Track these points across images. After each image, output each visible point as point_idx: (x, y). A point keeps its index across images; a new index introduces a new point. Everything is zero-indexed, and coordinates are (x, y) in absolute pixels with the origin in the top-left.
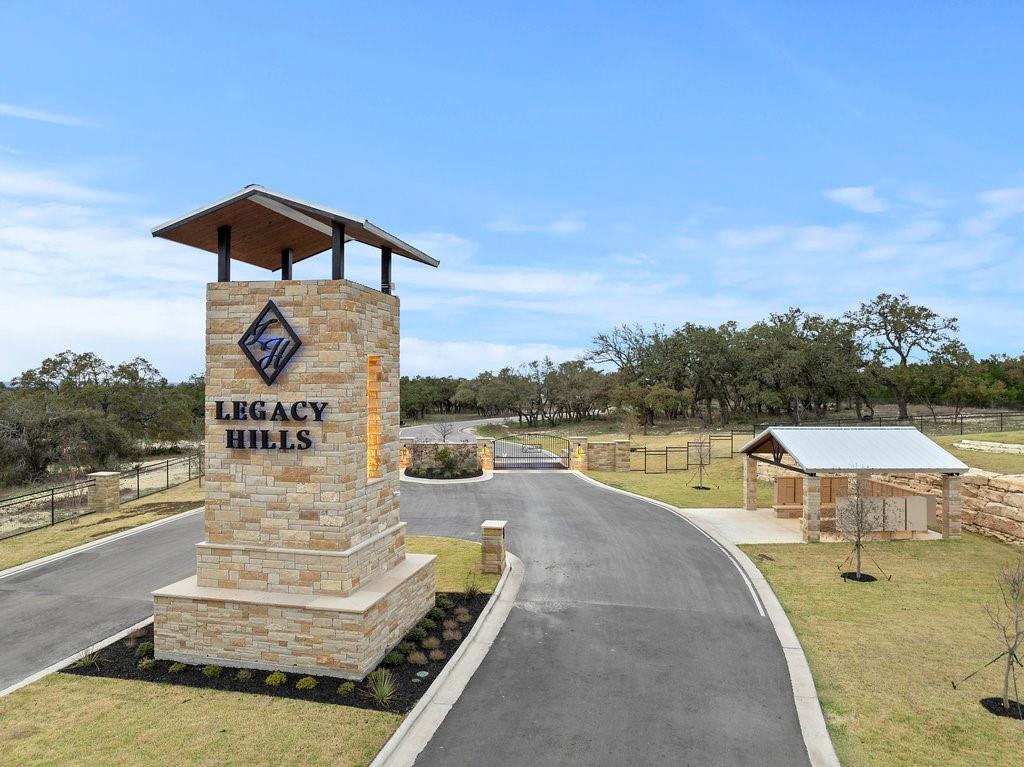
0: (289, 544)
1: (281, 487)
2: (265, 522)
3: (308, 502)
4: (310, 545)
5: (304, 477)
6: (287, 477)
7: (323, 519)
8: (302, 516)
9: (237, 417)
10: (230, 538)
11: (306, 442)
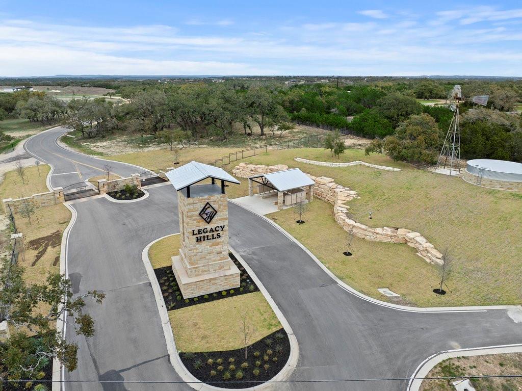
0: (214, 261)
1: (212, 248)
2: (207, 257)
3: (219, 250)
4: (220, 260)
5: (218, 244)
6: (213, 245)
7: (223, 253)
8: (217, 254)
9: (199, 234)
10: (197, 264)
11: (219, 236)
